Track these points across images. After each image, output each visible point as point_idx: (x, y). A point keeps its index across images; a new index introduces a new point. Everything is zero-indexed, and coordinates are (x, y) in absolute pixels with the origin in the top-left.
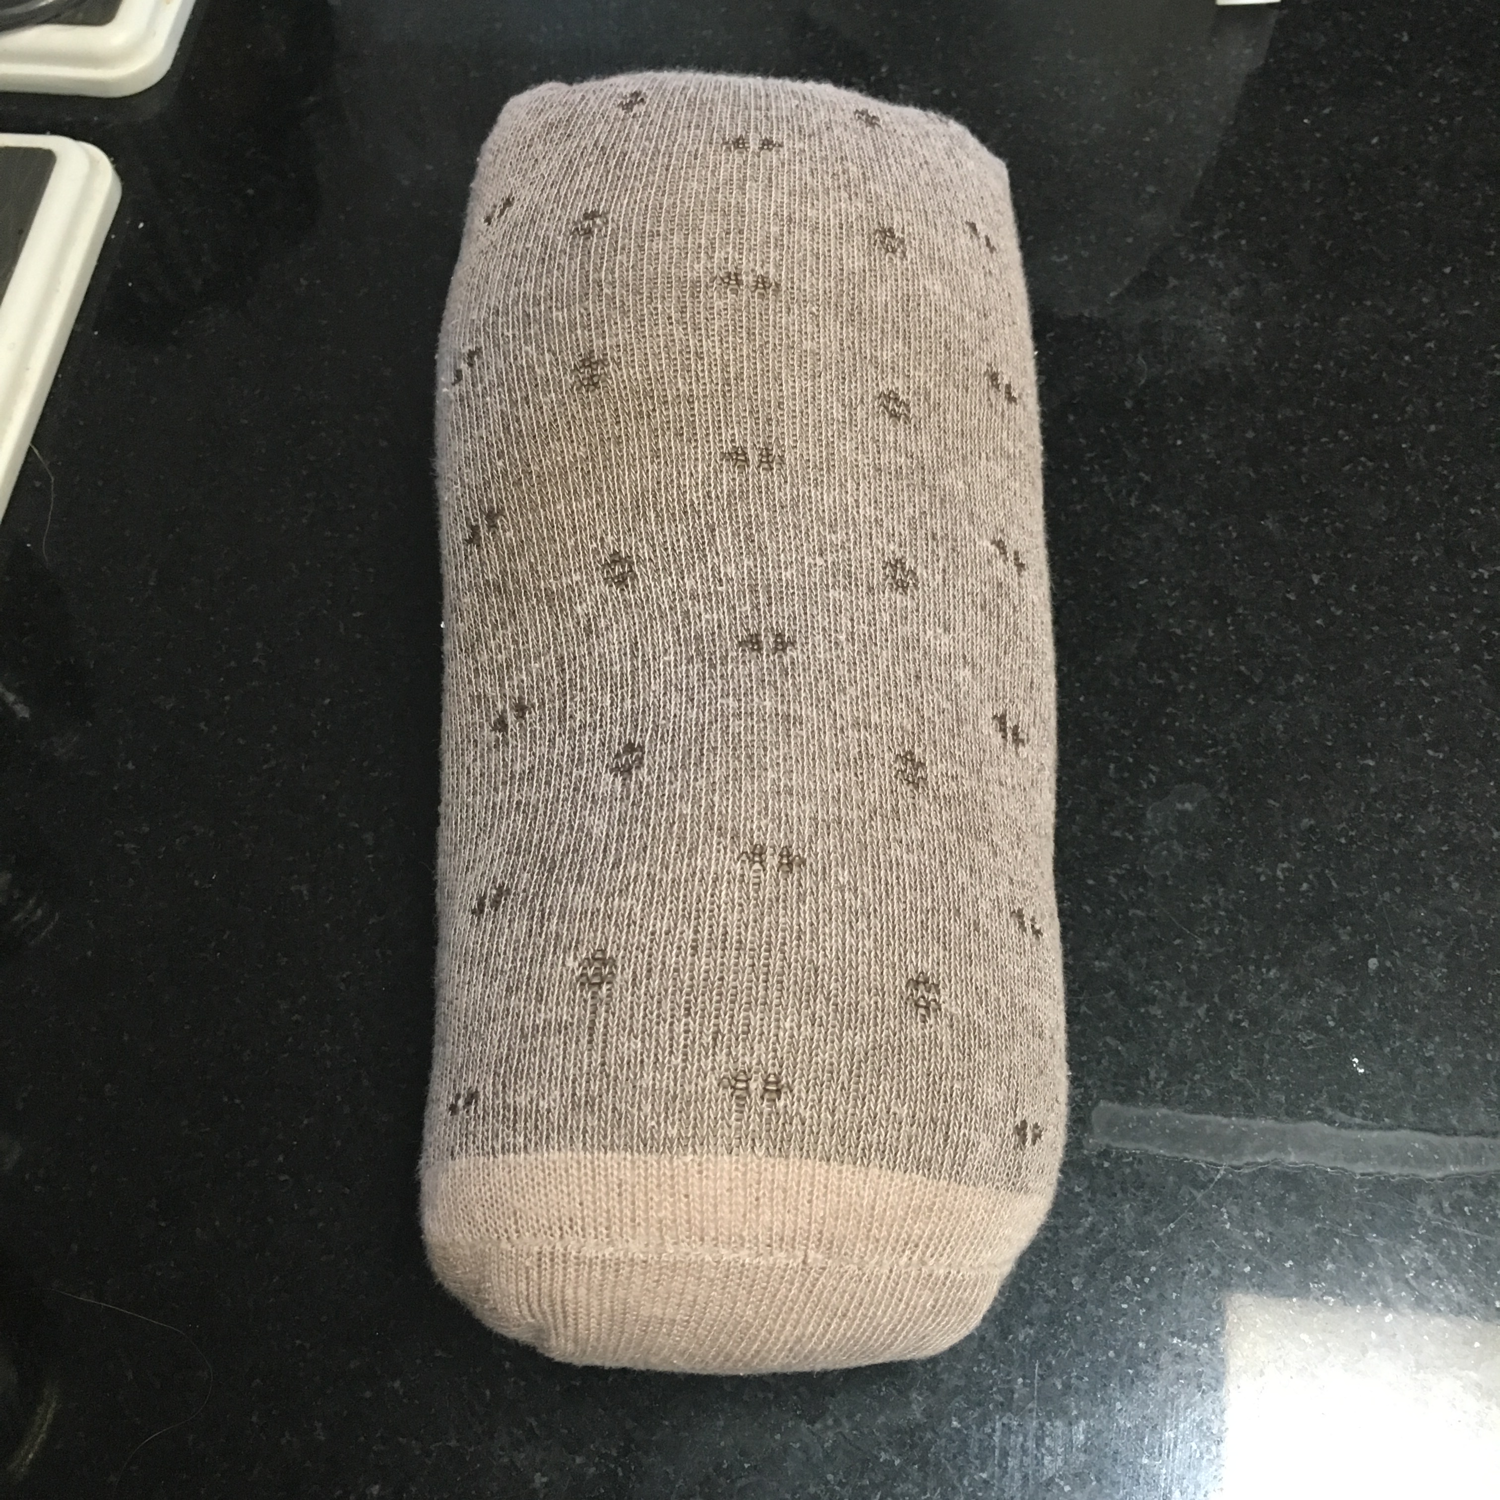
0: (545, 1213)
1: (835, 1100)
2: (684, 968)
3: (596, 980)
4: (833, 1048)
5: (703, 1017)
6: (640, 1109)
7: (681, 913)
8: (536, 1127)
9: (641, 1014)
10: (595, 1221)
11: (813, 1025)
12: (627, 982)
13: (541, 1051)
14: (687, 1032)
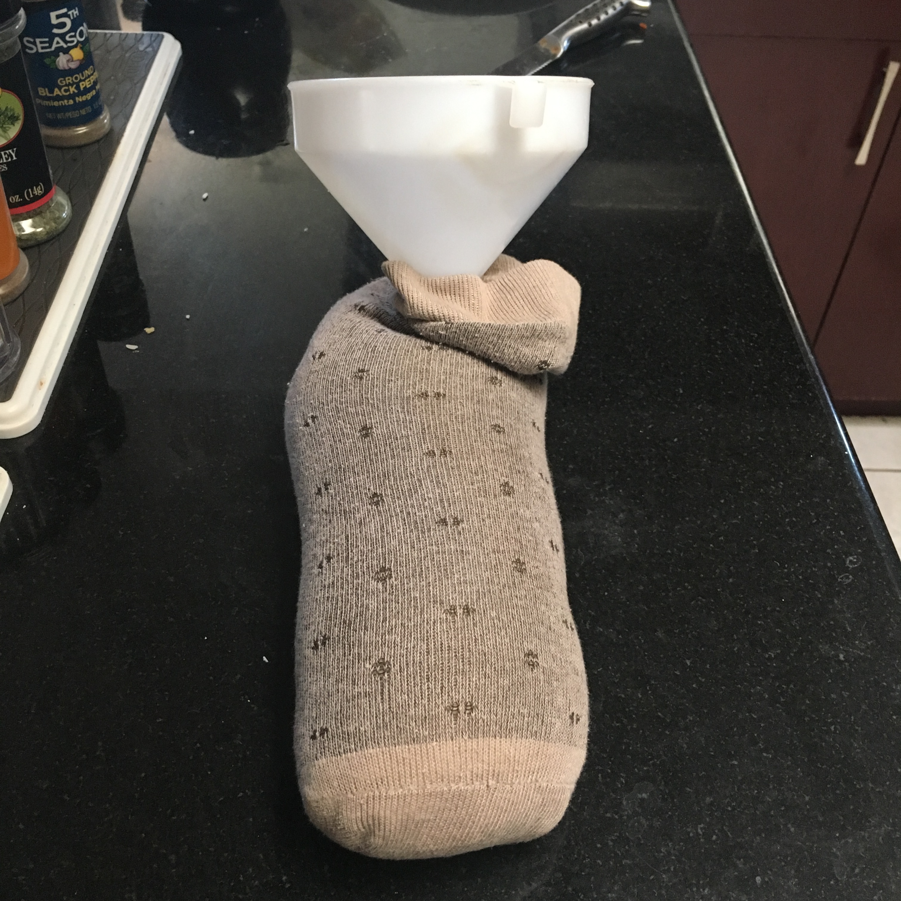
0: (369, 778)
1: (497, 710)
2: (424, 661)
3: (381, 672)
4: (495, 687)
5: (435, 681)
6: (410, 725)
7: (419, 638)
8: (360, 740)
9: (406, 683)
10: (393, 778)
11: (485, 678)
12: (397, 671)
13: (358, 706)
14: (428, 688)
